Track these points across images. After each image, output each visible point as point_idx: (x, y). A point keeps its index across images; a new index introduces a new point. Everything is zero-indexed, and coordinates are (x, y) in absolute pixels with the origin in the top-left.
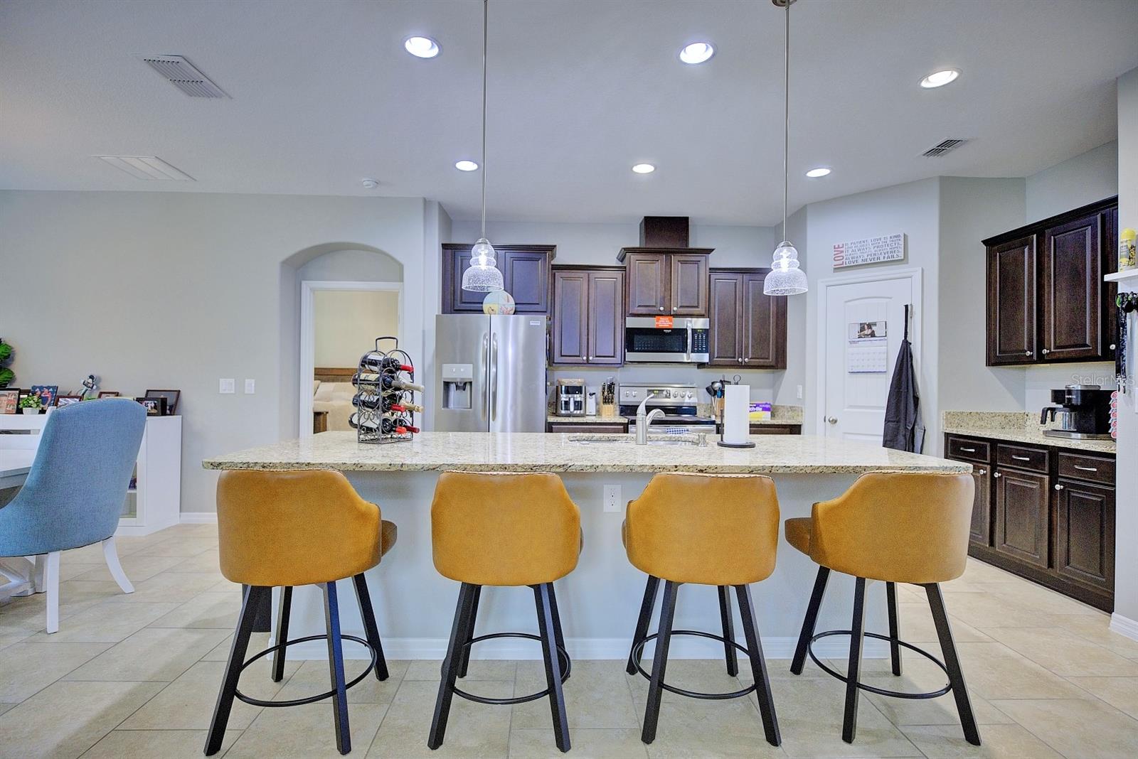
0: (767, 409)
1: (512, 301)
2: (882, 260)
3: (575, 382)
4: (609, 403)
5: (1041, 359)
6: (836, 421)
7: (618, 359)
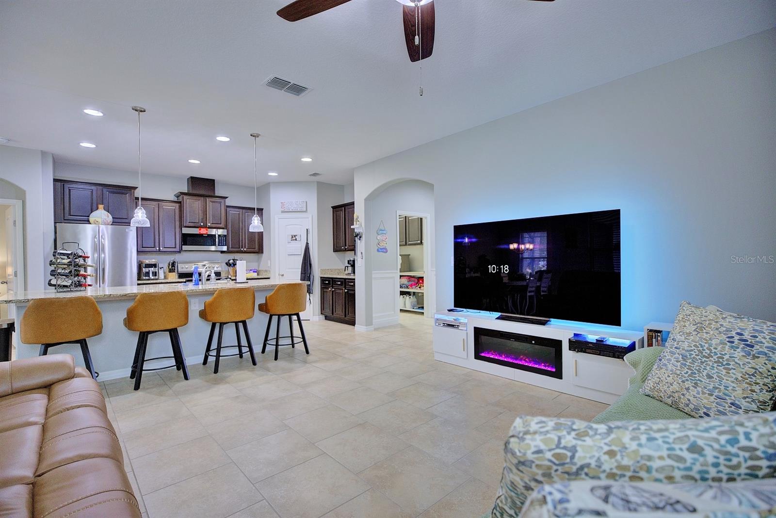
0: (256, 272)
1: (111, 217)
2: (298, 210)
3: (153, 261)
4: (172, 272)
6: (283, 275)
7: (177, 249)
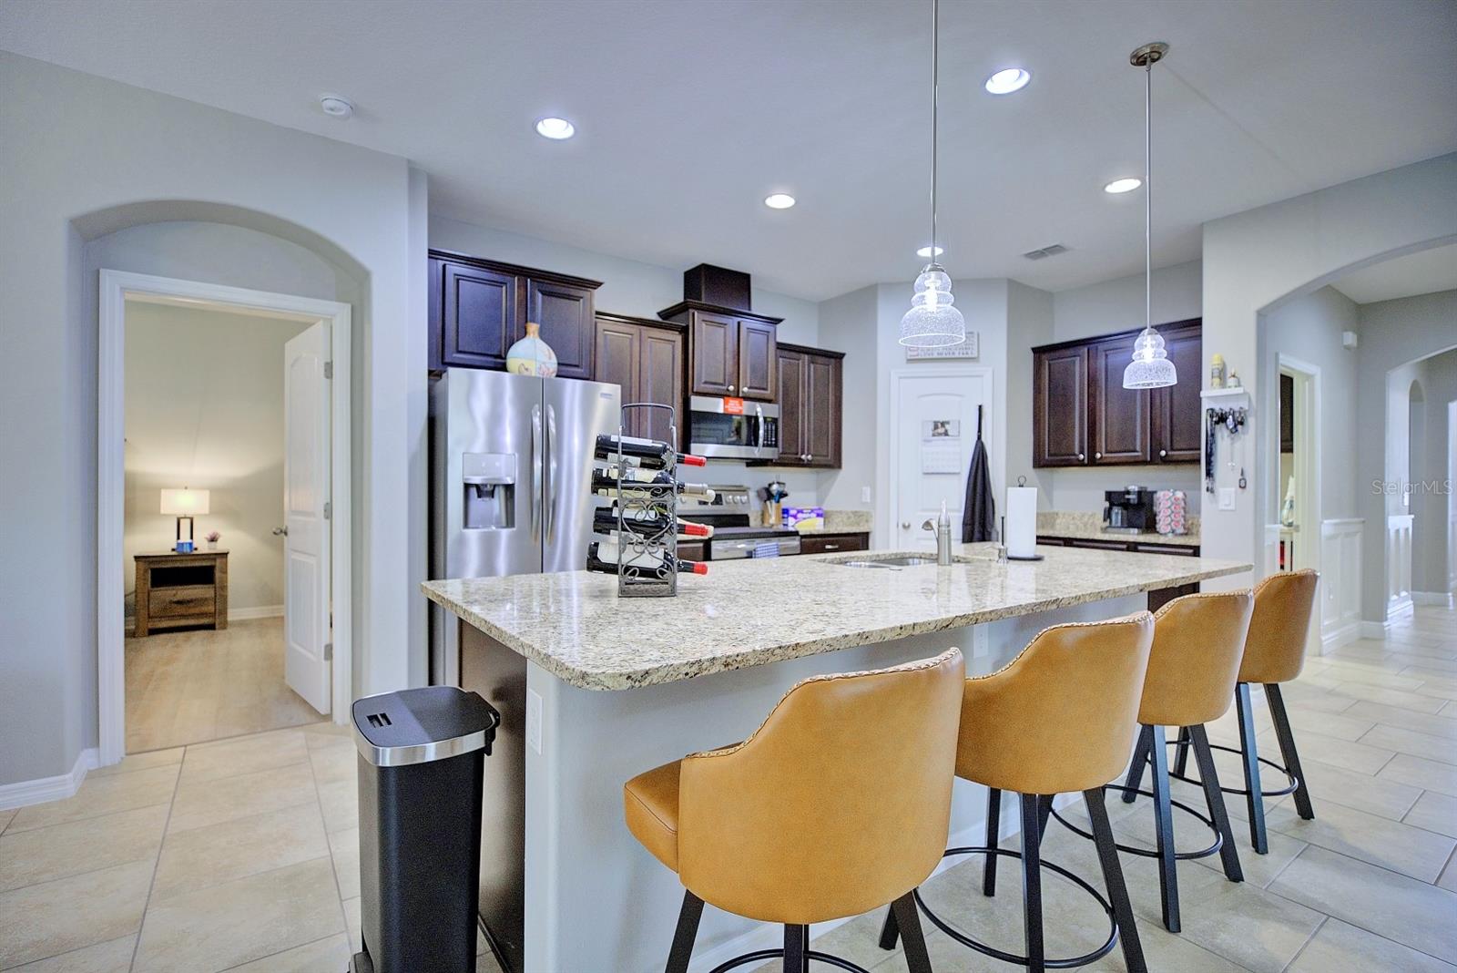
0: (821, 515)
1: (554, 360)
2: (957, 356)
5: (1092, 462)
6: (909, 526)
